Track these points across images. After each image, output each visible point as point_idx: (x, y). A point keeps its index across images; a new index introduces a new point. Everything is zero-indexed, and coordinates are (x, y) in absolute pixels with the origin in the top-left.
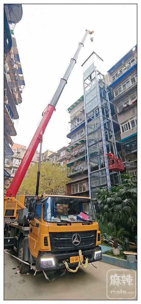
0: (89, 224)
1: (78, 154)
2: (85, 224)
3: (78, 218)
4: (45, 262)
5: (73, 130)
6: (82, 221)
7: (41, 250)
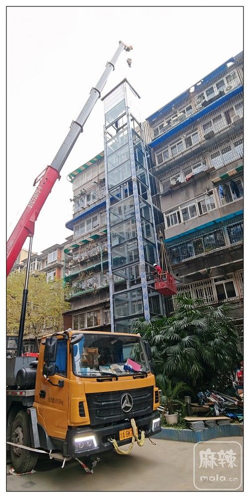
0: (142, 377)
1: (87, 260)
2: (137, 377)
3: (126, 368)
4: (81, 443)
5: (78, 215)
6: (133, 373)
7: (74, 423)
